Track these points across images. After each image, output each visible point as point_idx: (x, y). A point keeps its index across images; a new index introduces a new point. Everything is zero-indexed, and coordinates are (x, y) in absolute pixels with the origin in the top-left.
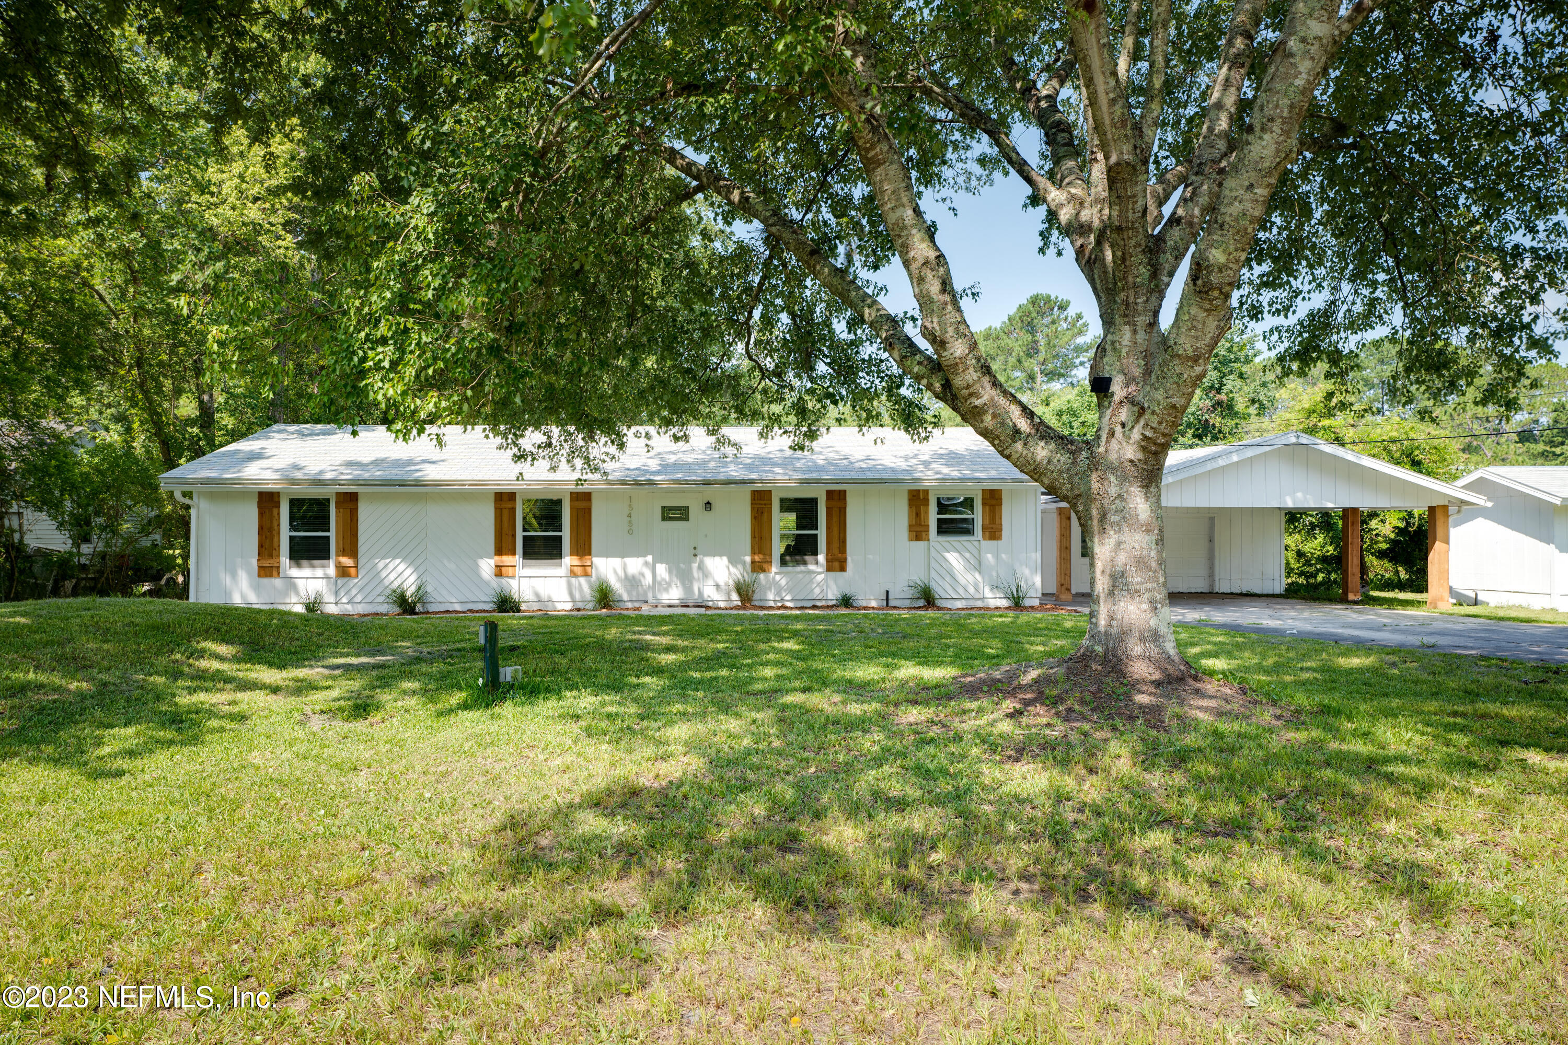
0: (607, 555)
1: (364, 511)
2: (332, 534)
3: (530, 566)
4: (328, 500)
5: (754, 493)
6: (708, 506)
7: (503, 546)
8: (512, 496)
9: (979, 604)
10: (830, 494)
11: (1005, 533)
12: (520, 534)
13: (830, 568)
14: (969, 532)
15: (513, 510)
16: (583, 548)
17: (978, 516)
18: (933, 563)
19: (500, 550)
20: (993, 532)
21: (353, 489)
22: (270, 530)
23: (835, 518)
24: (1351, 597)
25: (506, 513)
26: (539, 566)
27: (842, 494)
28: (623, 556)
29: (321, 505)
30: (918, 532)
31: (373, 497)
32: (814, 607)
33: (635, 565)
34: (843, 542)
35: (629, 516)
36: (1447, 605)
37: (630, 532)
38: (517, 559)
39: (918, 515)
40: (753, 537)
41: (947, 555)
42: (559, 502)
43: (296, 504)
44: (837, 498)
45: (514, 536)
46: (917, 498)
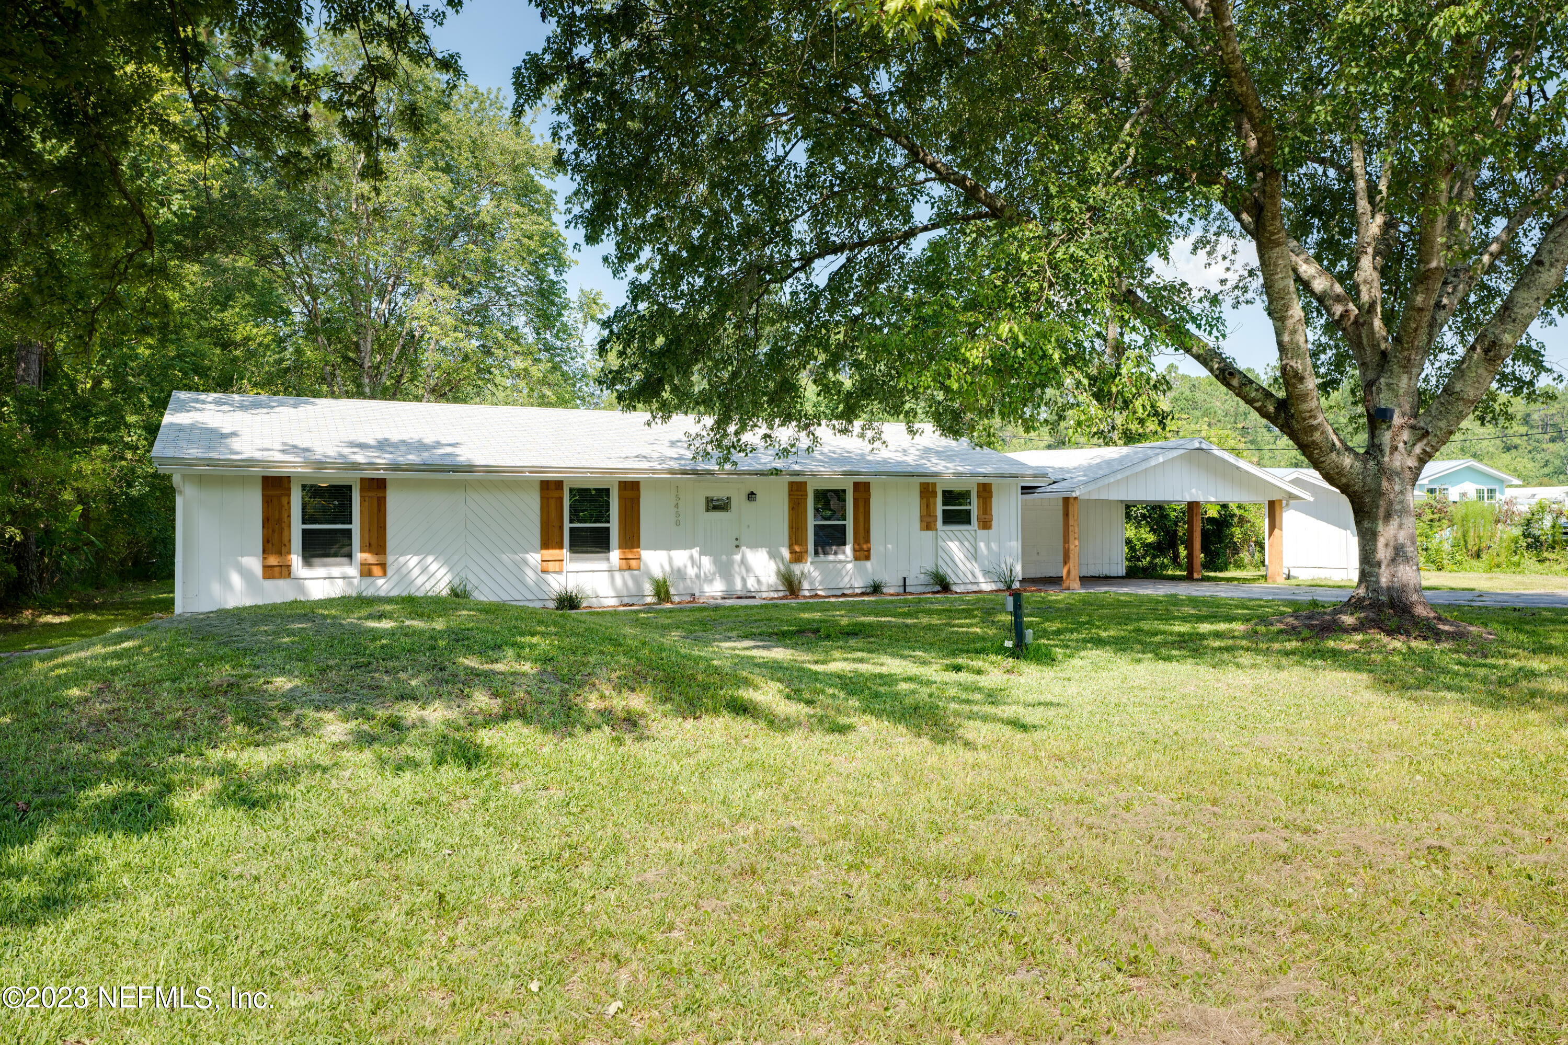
0: (655, 548)
1: (394, 501)
2: (356, 527)
3: (576, 560)
4: (349, 488)
5: (792, 485)
6: (751, 496)
7: (549, 540)
8: (559, 484)
9: (975, 588)
10: (857, 485)
11: (994, 523)
12: (567, 525)
13: (856, 558)
14: (968, 522)
15: (561, 499)
16: (631, 540)
17: (974, 508)
18: (941, 553)
19: (546, 543)
20: (986, 524)
21: (381, 474)
22: (279, 521)
23: (861, 510)
24: (1196, 576)
25: (552, 503)
26: (586, 560)
27: (867, 485)
28: (669, 548)
29: (341, 493)
30: (927, 524)
31: (404, 484)
32: (844, 595)
33: (681, 557)
34: (868, 531)
35: (677, 506)
36: (1281, 581)
37: (678, 524)
38: (565, 553)
39: (928, 506)
40: (791, 527)
41: (950, 544)
42: (607, 491)
43: (312, 491)
44: (862, 490)
45: (561, 528)
46: (927, 491)
